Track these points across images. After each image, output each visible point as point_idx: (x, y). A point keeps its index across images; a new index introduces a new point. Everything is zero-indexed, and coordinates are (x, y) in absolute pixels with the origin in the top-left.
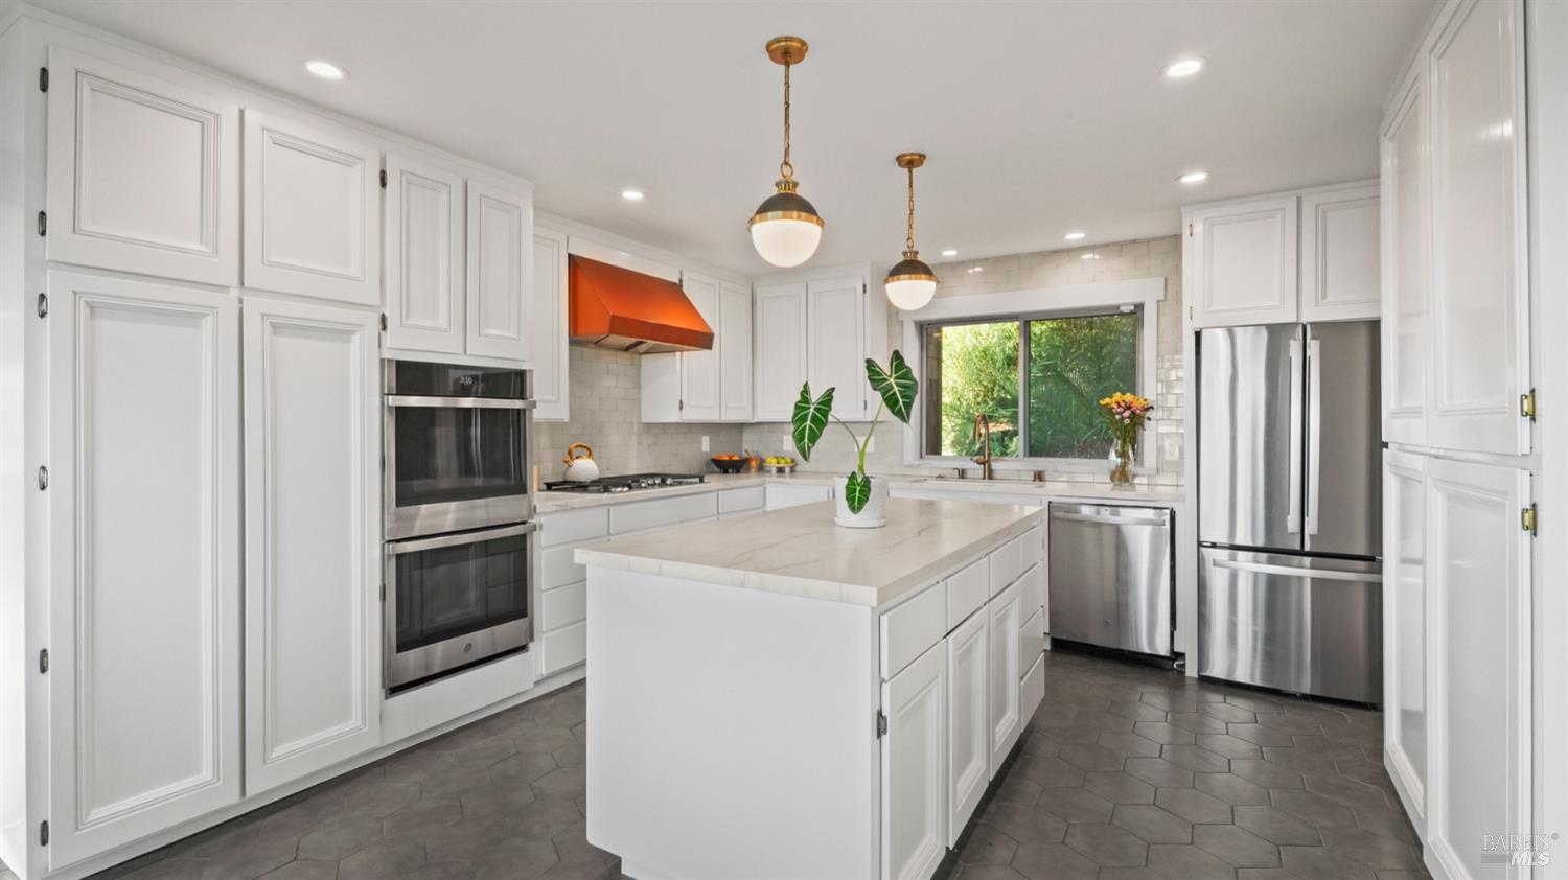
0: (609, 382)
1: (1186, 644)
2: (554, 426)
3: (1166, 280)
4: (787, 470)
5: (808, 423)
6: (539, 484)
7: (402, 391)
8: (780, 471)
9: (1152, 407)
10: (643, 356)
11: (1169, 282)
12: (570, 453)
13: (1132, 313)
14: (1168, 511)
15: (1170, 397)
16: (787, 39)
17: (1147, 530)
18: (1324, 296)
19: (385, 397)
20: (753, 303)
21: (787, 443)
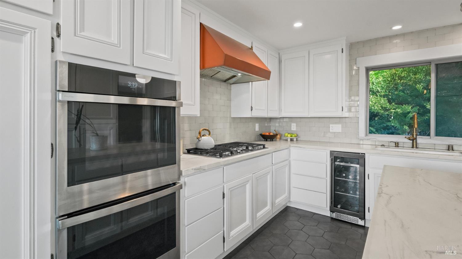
0: (217, 97)
2: (191, 118)
4: (295, 140)
6: (183, 150)
7: (73, 88)
8: (292, 140)
10: (232, 85)
12: (200, 133)
19: (57, 92)
20: (280, 62)
21: (294, 127)
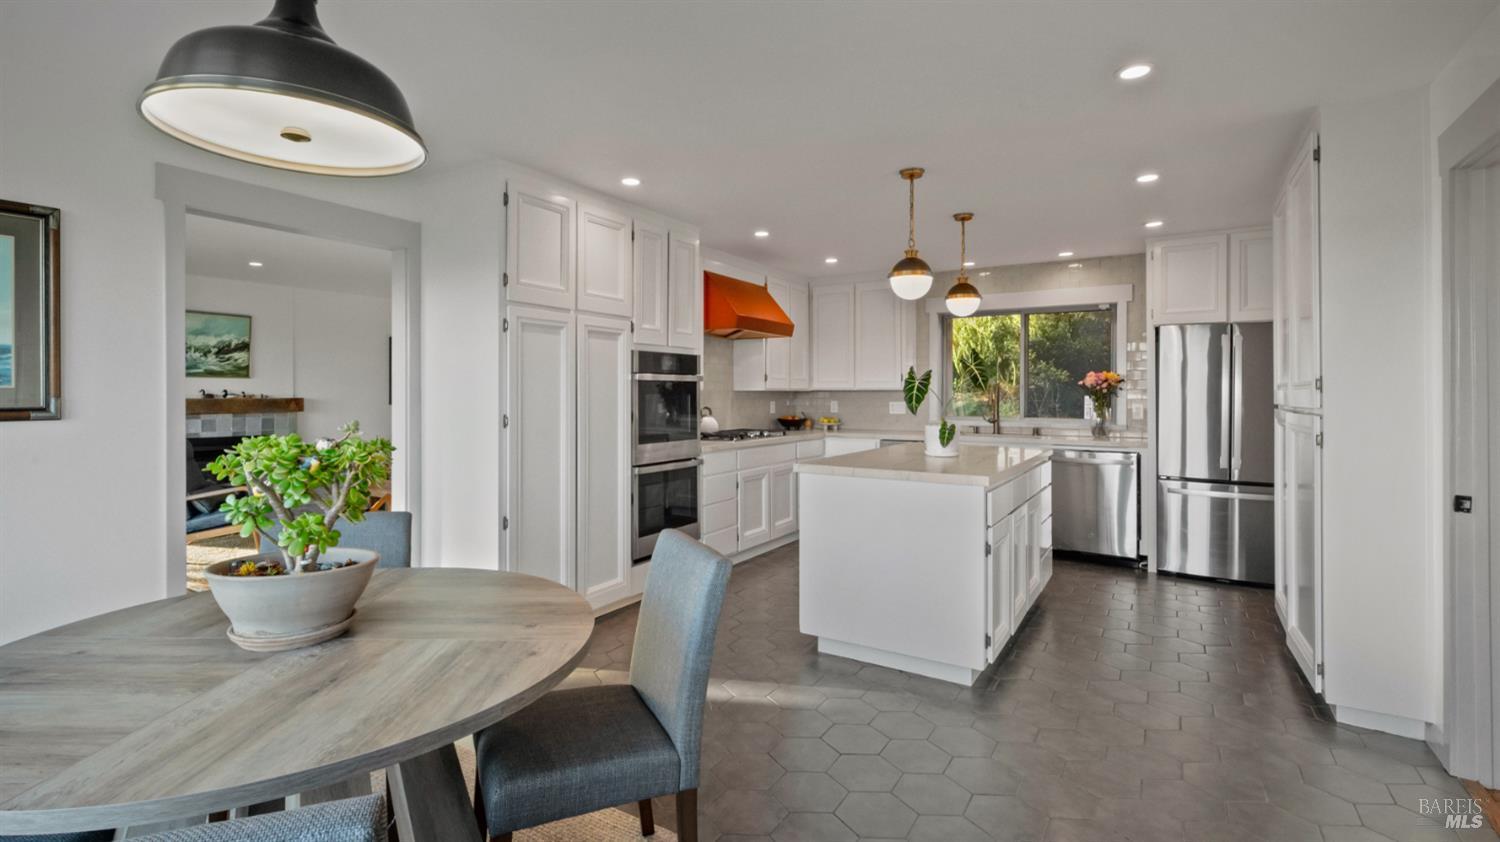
1: (1149, 550)
3: (1133, 286)
4: (836, 428)
5: (915, 392)
6: (702, 434)
7: (642, 371)
8: (830, 428)
9: (1123, 380)
10: (735, 342)
11: (1136, 289)
13: (1107, 310)
14: (1135, 455)
15: (1136, 372)
16: (912, 169)
17: (1118, 468)
18: (1246, 303)
19: (633, 374)
20: (810, 298)
21: (834, 407)
